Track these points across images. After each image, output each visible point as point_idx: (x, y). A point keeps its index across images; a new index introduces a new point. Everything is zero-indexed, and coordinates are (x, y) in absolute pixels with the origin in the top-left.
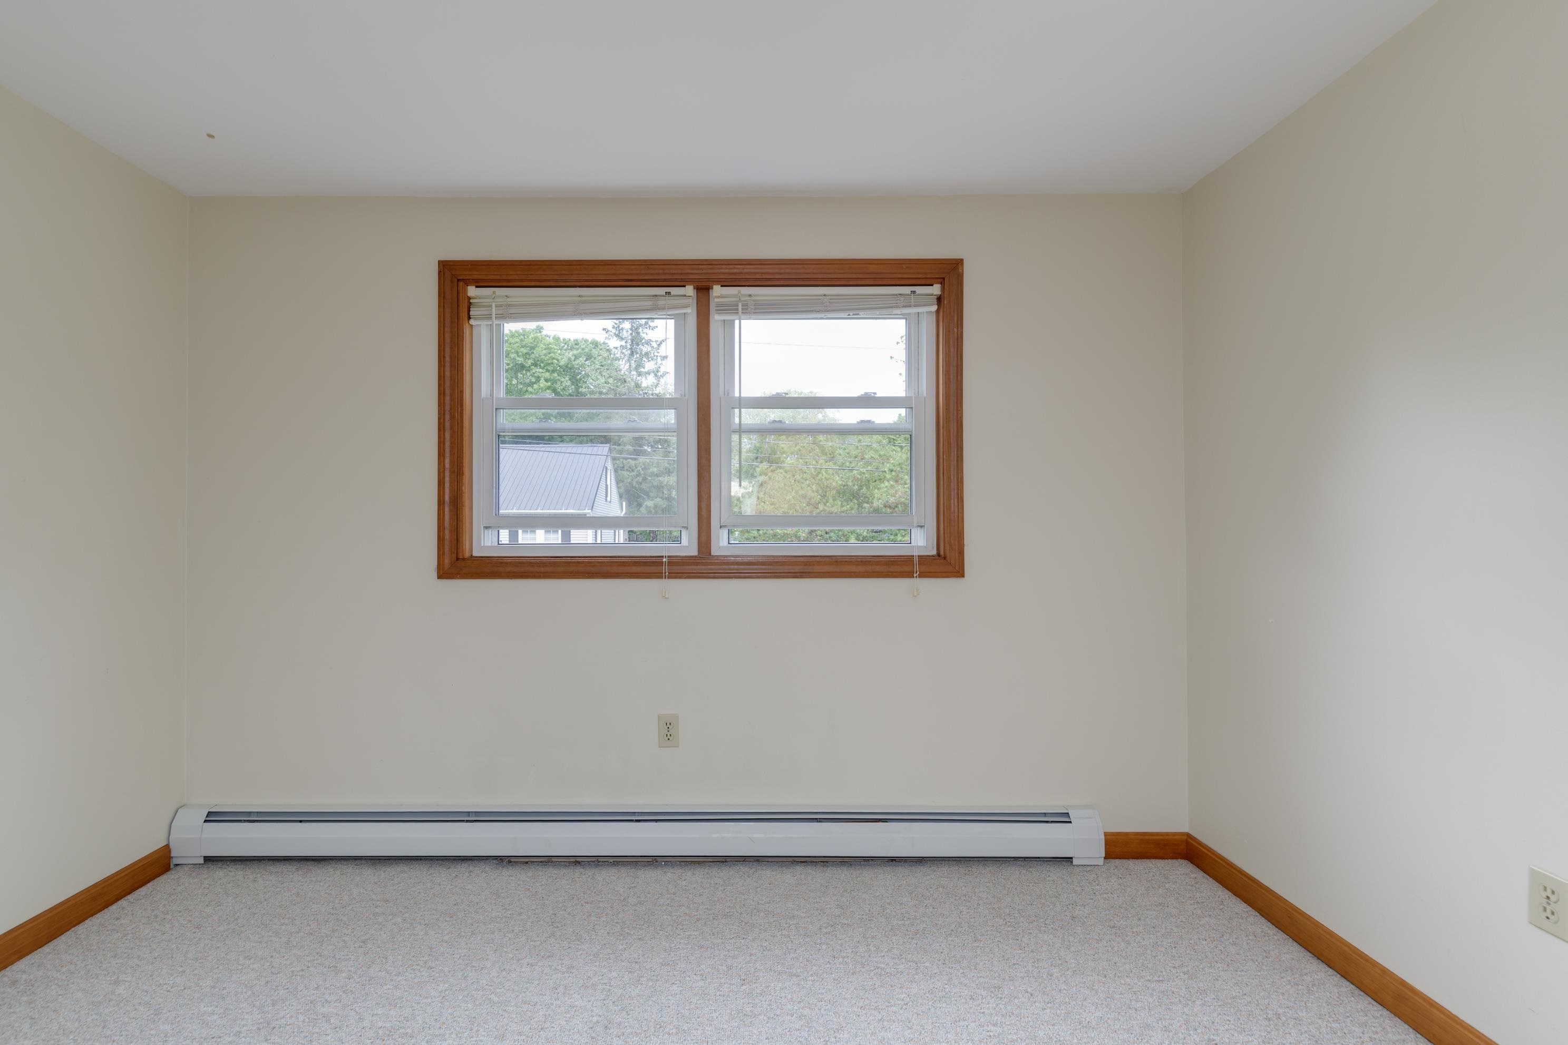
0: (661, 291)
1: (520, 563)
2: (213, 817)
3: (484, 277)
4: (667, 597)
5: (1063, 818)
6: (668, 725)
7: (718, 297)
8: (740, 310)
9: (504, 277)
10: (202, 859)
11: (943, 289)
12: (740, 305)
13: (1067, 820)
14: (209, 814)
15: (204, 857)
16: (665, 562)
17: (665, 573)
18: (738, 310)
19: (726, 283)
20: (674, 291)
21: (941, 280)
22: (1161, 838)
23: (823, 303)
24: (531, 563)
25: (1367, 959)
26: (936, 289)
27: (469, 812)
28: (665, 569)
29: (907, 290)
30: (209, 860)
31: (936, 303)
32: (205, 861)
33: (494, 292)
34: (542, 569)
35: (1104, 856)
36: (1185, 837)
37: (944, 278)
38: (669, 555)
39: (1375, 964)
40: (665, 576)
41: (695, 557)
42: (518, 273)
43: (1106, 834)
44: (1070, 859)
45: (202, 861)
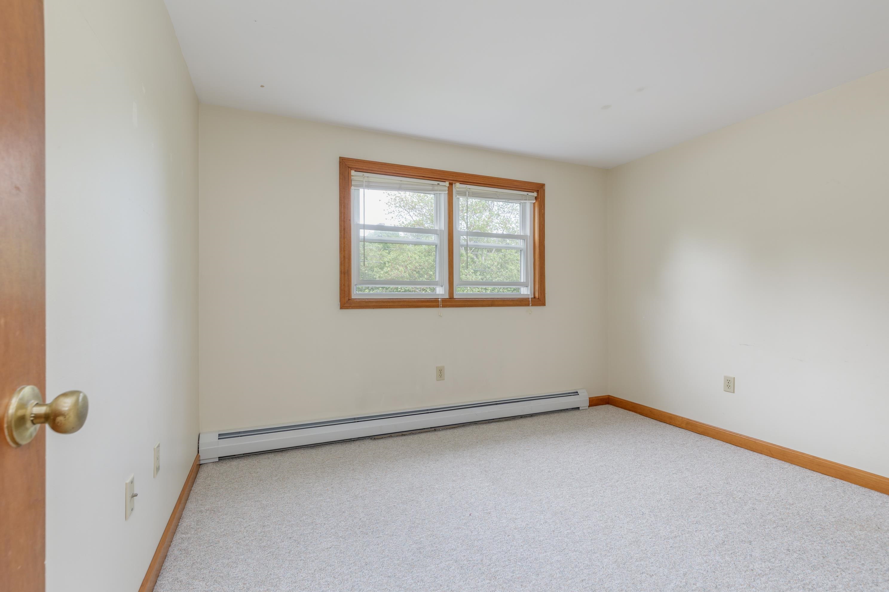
0: (436, 183)
1: (378, 301)
2: (222, 436)
3: (361, 167)
4: (441, 315)
5: (576, 393)
6: (441, 371)
7: (458, 188)
8: (467, 195)
9: (371, 169)
10: (218, 459)
11: (538, 195)
12: (467, 192)
13: (577, 394)
14: (220, 435)
15: (219, 458)
16: (440, 300)
17: (440, 305)
18: (466, 194)
19: (463, 182)
20: (441, 183)
21: (537, 191)
22: (602, 398)
23: (496, 195)
24: (383, 301)
25: (677, 416)
26: (535, 194)
27: (355, 418)
28: (441, 304)
29: (525, 193)
30: (221, 459)
31: (535, 199)
32: (219, 460)
33: (363, 175)
34: (389, 304)
35: (588, 405)
36: (608, 397)
37: (538, 191)
38: (442, 298)
39: (680, 417)
40: (440, 306)
41: (448, 298)
42: (377, 167)
43: (589, 398)
44: (578, 408)
45: (217, 460)
